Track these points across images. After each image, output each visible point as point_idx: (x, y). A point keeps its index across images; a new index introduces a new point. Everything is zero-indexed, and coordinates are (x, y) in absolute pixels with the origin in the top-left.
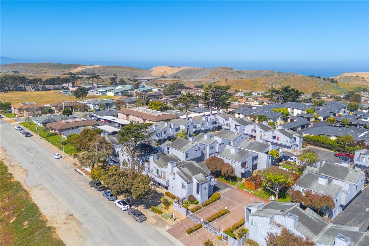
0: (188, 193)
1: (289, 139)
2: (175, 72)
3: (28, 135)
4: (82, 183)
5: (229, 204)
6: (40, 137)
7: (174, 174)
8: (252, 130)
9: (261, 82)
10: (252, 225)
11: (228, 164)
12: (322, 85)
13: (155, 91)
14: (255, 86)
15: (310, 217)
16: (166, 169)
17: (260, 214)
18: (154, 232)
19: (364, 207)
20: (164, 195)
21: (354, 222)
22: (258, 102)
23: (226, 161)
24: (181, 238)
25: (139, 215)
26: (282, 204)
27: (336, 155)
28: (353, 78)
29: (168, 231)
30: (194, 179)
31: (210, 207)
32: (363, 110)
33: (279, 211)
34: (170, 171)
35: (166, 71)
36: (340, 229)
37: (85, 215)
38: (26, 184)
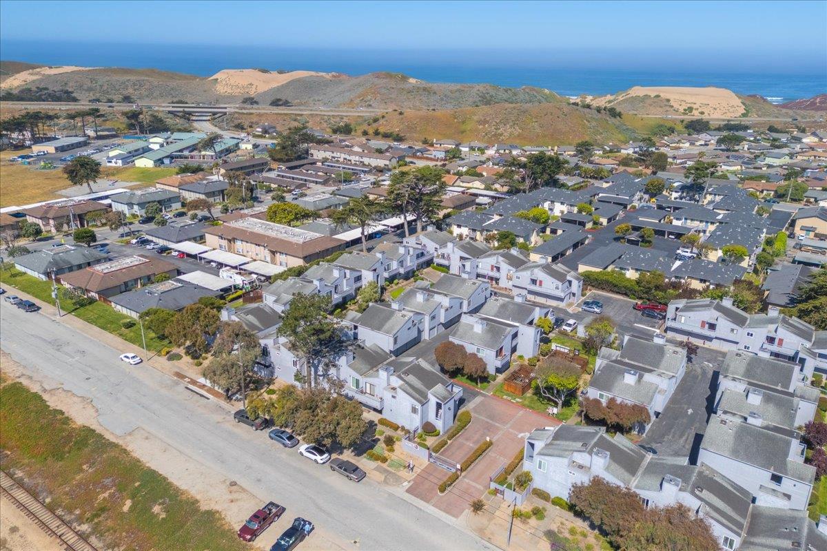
0: (422, 419)
1: (560, 284)
2: (275, 85)
3: (31, 307)
4: (217, 417)
5: (489, 428)
6: (63, 312)
7: (394, 389)
8: (492, 266)
9: (475, 118)
10: (540, 467)
11: (474, 355)
12: (594, 123)
13: (246, 148)
14: (463, 127)
15: (622, 447)
16: (376, 379)
17: (550, 451)
18: (386, 495)
19: (686, 407)
20: (376, 425)
21: (673, 437)
22: (483, 182)
23: (470, 349)
24: (433, 501)
25: (354, 471)
26: (580, 430)
27: (636, 307)
28: (648, 101)
29: (408, 491)
30: (430, 396)
31: (460, 439)
32: (672, 191)
33: (579, 445)
34: (385, 384)
35: (251, 84)
36: (664, 461)
37: (259, 480)
38: (107, 430)
